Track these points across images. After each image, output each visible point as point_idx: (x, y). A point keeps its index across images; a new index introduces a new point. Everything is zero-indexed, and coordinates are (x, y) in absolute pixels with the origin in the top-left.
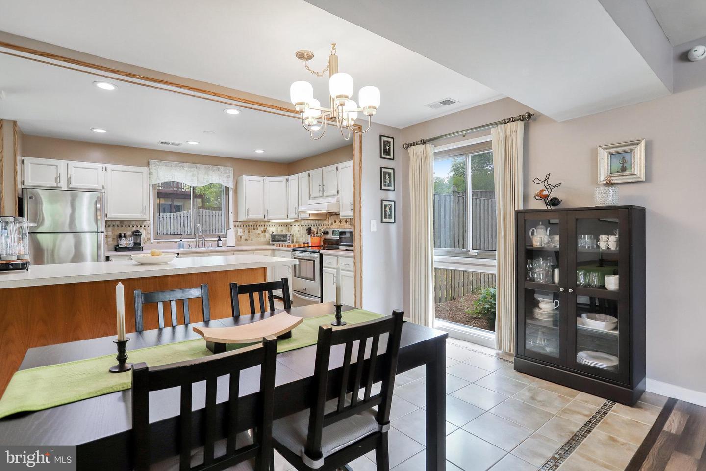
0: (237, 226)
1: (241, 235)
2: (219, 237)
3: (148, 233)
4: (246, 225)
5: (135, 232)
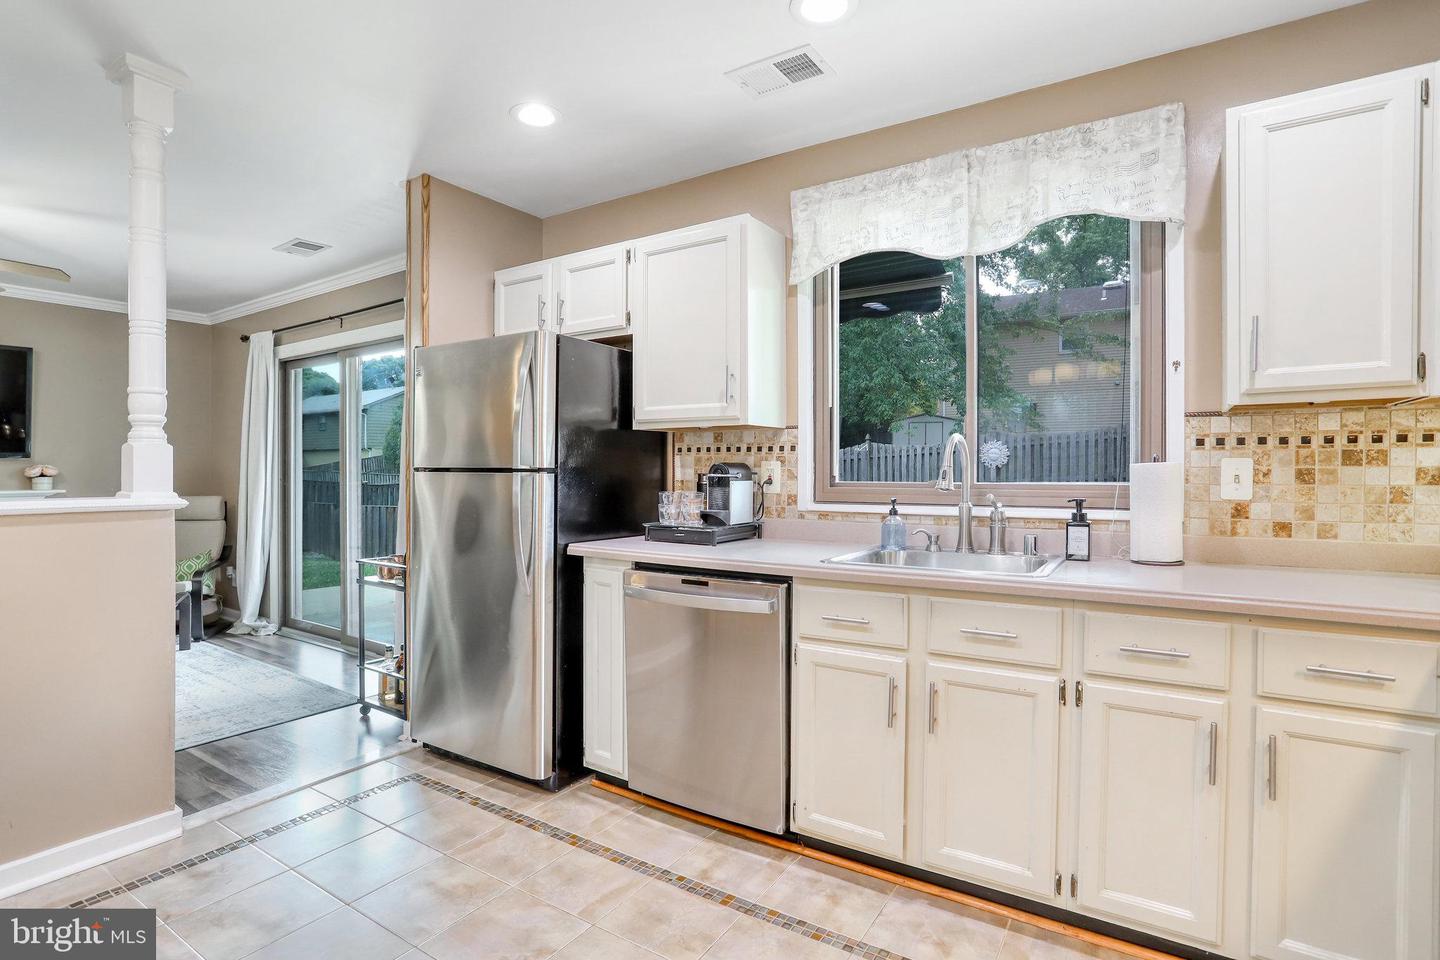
0: (1210, 442)
1: (1244, 492)
2: (1079, 504)
3: (793, 476)
4: (1285, 431)
5: (715, 469)
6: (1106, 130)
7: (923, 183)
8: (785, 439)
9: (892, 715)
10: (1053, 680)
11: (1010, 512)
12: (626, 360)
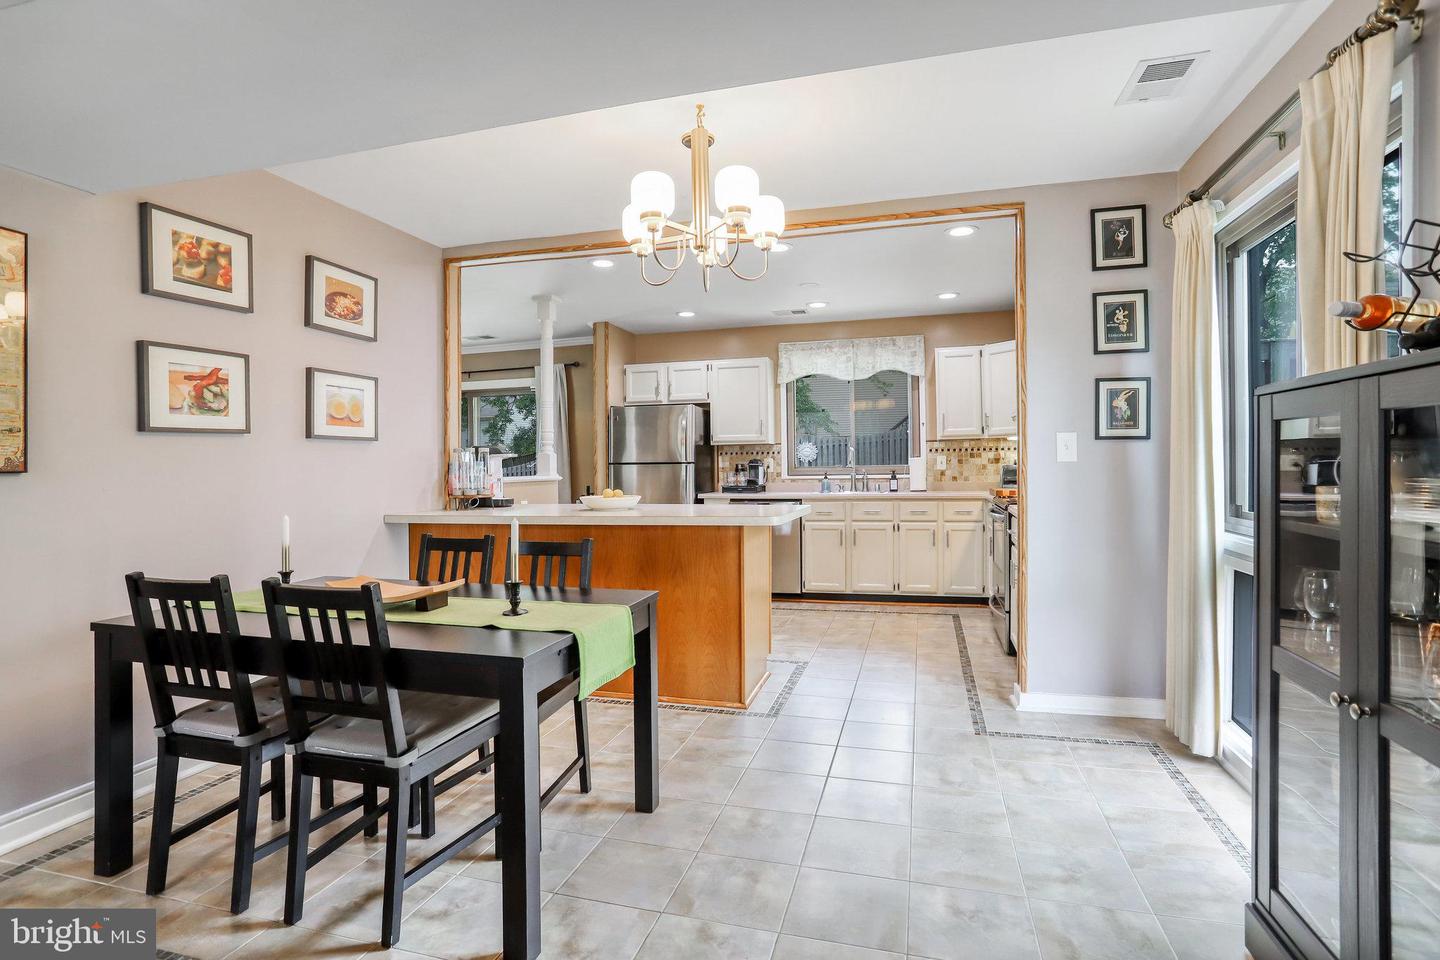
0: (934, 450)
1: (943, 467)
2: (893, 472)
3: (779, 465)
4: (955, 447)
5: (751, 462)
6: (900, 340)
7: (835, 350)
8: (775, 449)
9: (841, 544)
10: (891, 524)
11: (869, 476)
12: (707, 415)
